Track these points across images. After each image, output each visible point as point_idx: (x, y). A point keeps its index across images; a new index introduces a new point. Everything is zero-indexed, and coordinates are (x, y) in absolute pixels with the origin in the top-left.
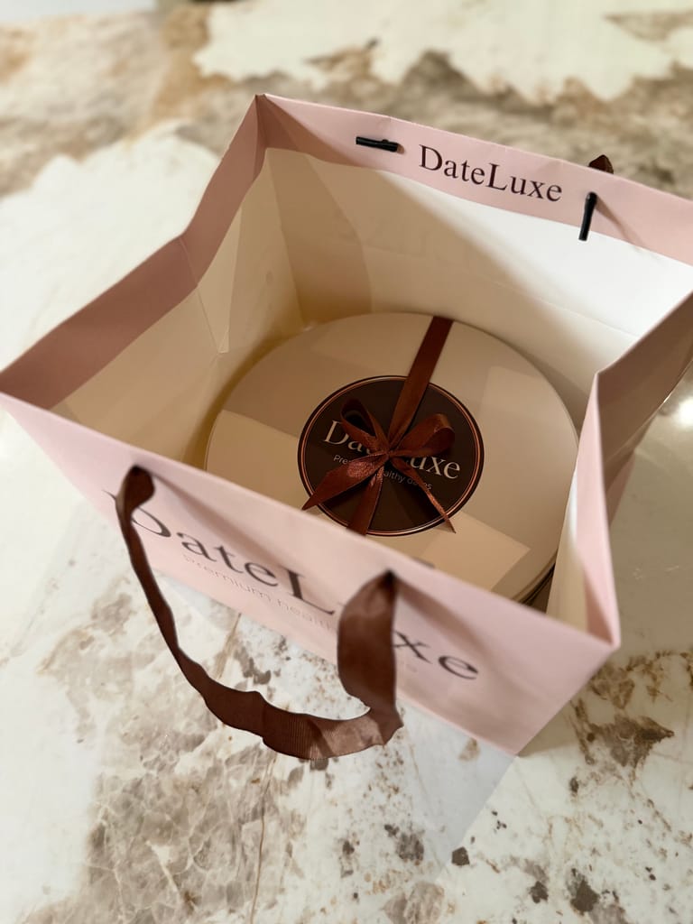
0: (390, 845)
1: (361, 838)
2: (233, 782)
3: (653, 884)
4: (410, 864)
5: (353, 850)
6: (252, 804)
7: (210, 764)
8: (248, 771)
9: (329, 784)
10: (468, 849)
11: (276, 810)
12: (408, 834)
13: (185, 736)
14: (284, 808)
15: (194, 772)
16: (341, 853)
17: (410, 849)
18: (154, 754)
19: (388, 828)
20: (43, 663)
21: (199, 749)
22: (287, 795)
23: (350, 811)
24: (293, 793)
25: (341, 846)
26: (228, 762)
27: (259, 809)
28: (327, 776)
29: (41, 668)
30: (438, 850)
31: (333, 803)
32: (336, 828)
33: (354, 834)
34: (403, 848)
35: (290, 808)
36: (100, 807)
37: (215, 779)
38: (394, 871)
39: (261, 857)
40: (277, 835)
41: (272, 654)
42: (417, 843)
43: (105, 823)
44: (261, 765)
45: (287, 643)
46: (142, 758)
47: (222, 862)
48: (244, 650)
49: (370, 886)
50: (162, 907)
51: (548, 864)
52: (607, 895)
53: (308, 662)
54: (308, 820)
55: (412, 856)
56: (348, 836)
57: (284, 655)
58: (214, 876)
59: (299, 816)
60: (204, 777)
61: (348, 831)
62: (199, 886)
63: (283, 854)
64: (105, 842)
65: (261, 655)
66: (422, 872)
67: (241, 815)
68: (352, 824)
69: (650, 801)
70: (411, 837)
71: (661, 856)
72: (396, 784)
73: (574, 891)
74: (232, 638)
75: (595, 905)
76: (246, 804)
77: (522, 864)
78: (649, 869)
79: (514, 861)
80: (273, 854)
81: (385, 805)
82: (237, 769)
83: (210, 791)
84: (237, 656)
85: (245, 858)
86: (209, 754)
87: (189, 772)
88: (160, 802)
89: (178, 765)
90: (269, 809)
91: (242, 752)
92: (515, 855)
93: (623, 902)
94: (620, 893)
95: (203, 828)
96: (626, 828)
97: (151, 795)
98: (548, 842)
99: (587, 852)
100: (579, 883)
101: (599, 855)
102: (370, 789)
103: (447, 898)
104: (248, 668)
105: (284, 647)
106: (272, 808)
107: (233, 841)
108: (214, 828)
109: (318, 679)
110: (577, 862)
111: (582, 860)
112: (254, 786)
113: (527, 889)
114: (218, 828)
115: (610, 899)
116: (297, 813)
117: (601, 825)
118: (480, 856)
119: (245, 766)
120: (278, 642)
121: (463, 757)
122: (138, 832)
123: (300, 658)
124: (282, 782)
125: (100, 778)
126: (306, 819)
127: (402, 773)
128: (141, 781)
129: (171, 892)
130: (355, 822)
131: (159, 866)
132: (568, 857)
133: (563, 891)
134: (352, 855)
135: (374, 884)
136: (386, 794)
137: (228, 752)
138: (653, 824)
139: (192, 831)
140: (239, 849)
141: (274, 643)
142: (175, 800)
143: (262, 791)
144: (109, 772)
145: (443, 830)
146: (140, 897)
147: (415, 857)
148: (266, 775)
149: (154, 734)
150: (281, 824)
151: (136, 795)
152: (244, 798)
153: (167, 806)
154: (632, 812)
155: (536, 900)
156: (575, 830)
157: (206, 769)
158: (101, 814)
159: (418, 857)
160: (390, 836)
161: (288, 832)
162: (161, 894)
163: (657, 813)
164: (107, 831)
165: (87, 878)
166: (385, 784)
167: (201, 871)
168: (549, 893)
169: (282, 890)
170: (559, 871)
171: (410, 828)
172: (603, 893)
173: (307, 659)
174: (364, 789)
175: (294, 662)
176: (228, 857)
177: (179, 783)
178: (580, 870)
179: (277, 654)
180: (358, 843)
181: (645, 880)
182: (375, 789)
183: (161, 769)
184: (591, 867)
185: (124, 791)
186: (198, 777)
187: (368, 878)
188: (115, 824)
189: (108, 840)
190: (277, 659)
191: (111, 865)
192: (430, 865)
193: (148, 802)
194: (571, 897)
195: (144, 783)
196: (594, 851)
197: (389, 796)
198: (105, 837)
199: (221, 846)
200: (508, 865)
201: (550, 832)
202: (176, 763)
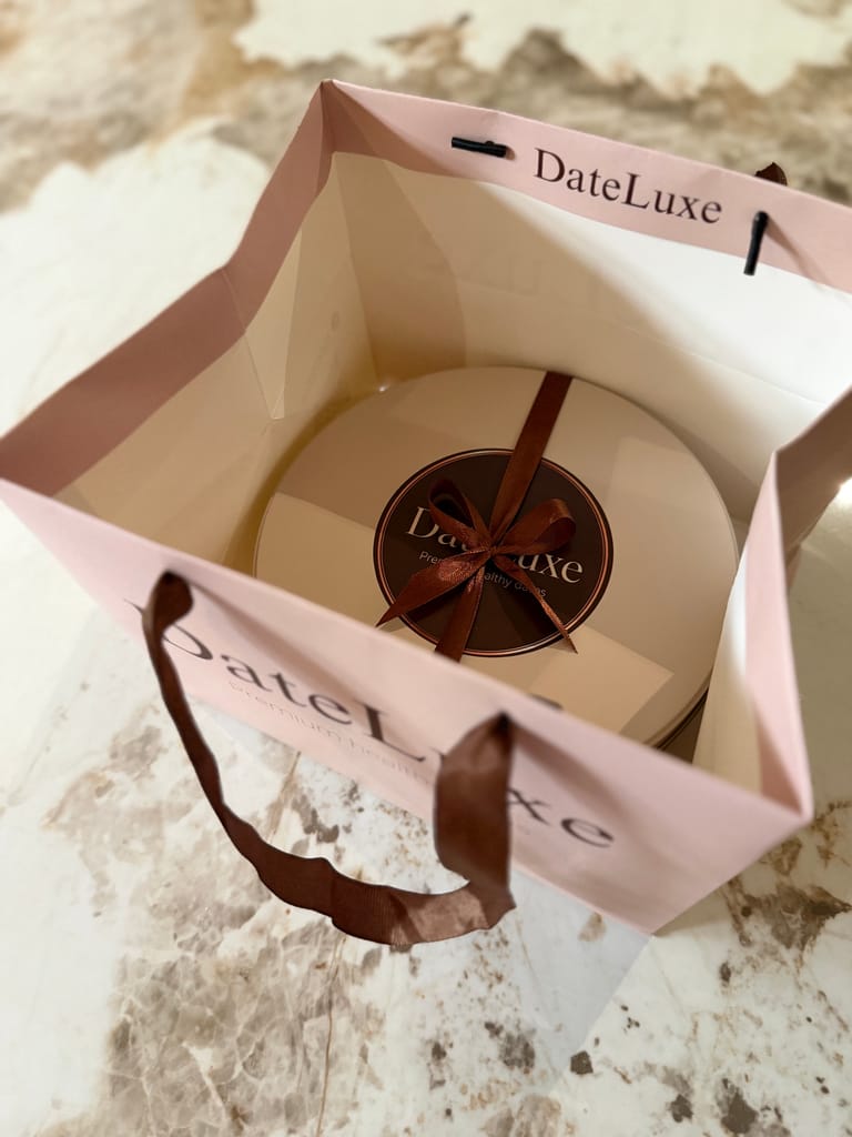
0: (492, 1048)
1: (455, 1039)
2: (292, 967)
3: (827, 1099)
4: (517, 1072)
5: (444, 1054)
6: (317, 996)
7: (262, 944)
8: (311, 954)
9: (414, 971)
10: (590, 1053)
11: (347, 1004)
12: (515, 1034)
13: (230, 909)
14: (358, 1000)
15: (243, 955)
16: (430, 1058)
17: (518, 1054)
18: (192, 930)
19: (489, 1026)
20: (49, 815)
21: (248, 926)
22: (361, 984)
23: (441, 1004)
24: (368, 981)
25: (429, 1049)
26: (285, 942)
27: (325, 1001)
28: (411, 960)
29: (47, 820)
30: (552, 1054)
31: (419, 994)
32: (423, 1026)
33: (446, 1034)
34: (508, 1052)
35: (365, 1001)
36: (122, 999)
37: (270, 963)
38: (498, 1082)
39: (328, 1064)
40: (348, 1034)
41: (341, 804)
42: (527, 1045)
43: (129, 1019)
44: (329, 947)
45: (360, 790)
46: (175, 937)
47: (279, 1069)
48: (304, 798)
49: (466, 1100)
50: (203, 1127)
51: (693, 1073)
52: (767, 1112)
53: (386, 815)
54: (387, 1017)
55: (520, 1061)
56: (438, 1037)
57: (356, 805)
58: (269, 1087)
59: (377, 1011)
60: (255, 961)
61: (438, 1030)
62: (250, 1099)
63: (356, 1059)
64: (130, 1042)
65: (326, 806)
66: (532, 1083)
67: (302, 1009)
68: (443, 1022)
69: (822, 994)
70: (519, 1038)
71: (836, 1063)
72: (500, 970)
73: (726, 1107)
74: (290, 784)
75: (753, 1125)
76: (308, 996)
77: (660, 1073)
78: (820, 1080)
79: (650, 1068)
80: (343, 1059)
81: (485, 998)
82: (297, 951)
83: (263, 980)
84: (296, 807)
85: (308, 1064)
86: (261, 931)
87: (236, 954)
88: (199, 993)
89: (222, 945)
90: (338, 1001)
91: (303, 930)
92: (650, 1061)
93: (788, 1121)
94: (784, 1110)
95: (254, 1025)
96: (791, 1027)
97: (188, 984)
98: (692, 1044)
99: (742, 1058)
100: (732, 1096)
101: (757, 1061)
102: (466, 976)
103: (565, 1115)
104: (309, 823)
105: (355, 795)
106: (342, 1002)
107: (293, 1043)
108: (267, 1026)
109: (399, 837)
110: (729, 1070)
111: (735, 1068)
112: (319, 972)
113: (667, 1104)
114: (273, 1026)
115: (771, 1117)
116: (373, 1007)
117: (759, 1023)
118: (606, 1062)
119: (306, 947)
120: (348, 788)
121: (583, 936)
122: (171, 1031)
123: (376, 809)
124: (355, 966)
125: (123, 961)
126: (385, 1015)
127: (507, 956)
128: (175, 965)
129: (214, 1108)
130: (448, 1018)
131: (200, 1074)
132: (718, 1064)
133: (712, 1107)
134: (443, 1061)
135: (472, 1097)
136: (487, 983)
137: (286, 929)
138: (825, 1022)
139: (240, 1030)
140: (300, 1052)
141: (343, 790)
142: (218, 990)
143: (328, 979)
144: (135, 954)
145: (559, 1029)
146: (175, 1113)
147: (524, 1063)
148: (334, 958)
149: (191, 907)
150: (353, 1022)
151: (168, 983)
152: (306, 987)
153: (208, 997)
154: (799, 1007)
155: (678, 1119)
156: (727, 1030)
157: (258, 951)
158: (124, 1008)
159: (527, 1064)
160: (491, 1036)
161: (362, 1031)
162: (203, 1108)
163: (831, 1008)
164: (132, 1029)
165: (108, 1089)
166: (485, 970)
167: (251, 1079)
168: (694, 1110)
169: (355, 1105)
170: (707, 1081)
171: (518, 1027)
172: (763, 1110)
173: (385, 810)
174: (459, 977)
175: (368, 814)
176: (286, 1063)
177: (223, 968)
178: (733, 1080)
179: (346, 803)
180: (451, 1045)
181: (816, 1093)
182: (473, 978)
183: (200, 950)
184: (746, 1077)
185: (154, 977)
186: (247, 961)
187: (464, 1090)
188: (143, 1021)
189: (134, 1040)
190: (347, 810)
191: (138, 1072)
192: (544, 1073)
193: (185, 992)
194: (721, 1115)
195: (179, 968)
196: (751, 1056)
197: (491, 986)
198: (130, 1036)
199: (278, 1048)
200: (642, 1073)
201: (695, 1031)
202: (218, 944)
